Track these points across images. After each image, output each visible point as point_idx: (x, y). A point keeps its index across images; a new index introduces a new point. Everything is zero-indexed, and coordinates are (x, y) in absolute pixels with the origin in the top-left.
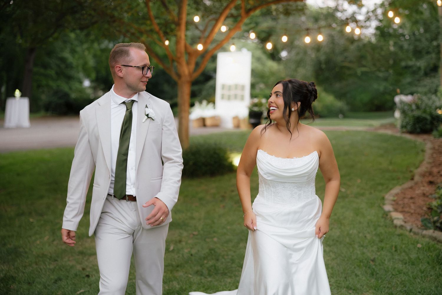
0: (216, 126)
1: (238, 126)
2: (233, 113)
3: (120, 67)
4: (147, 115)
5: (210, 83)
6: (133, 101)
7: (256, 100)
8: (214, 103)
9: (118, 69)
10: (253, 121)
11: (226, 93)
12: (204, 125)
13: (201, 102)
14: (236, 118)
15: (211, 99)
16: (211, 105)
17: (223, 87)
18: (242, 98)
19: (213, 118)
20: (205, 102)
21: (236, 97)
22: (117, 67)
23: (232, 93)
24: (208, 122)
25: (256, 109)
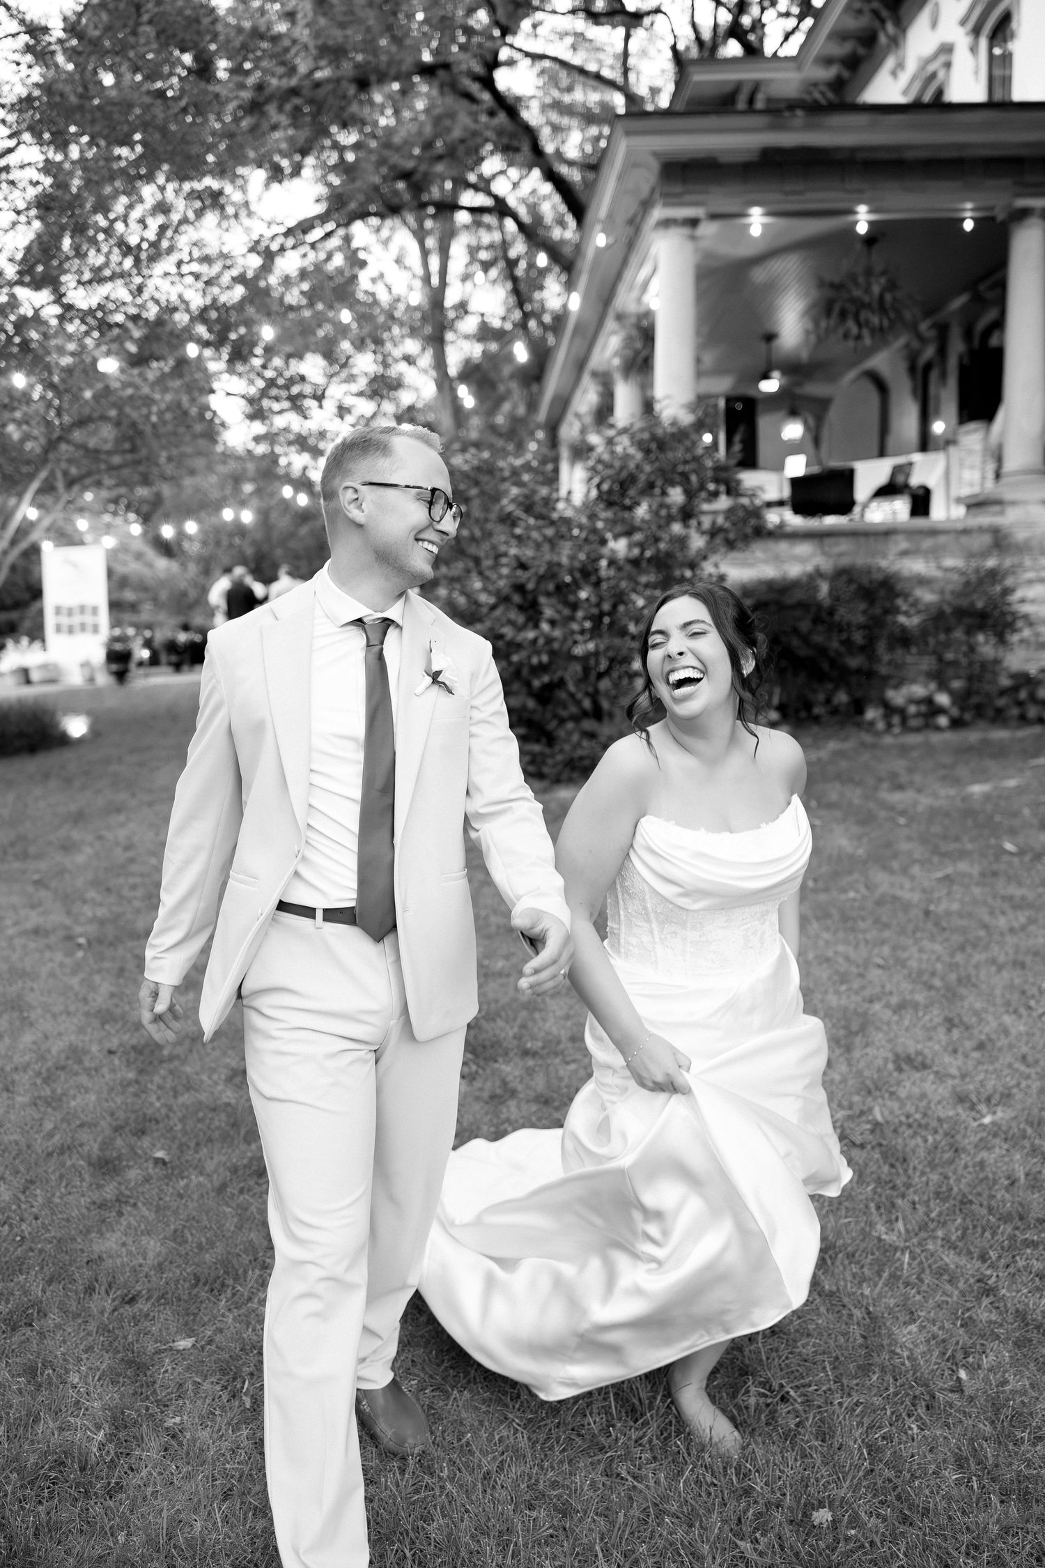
0: (52, 681)
1: (91, 680)
2: (82, 658)
3: (356, 491)
4: (435, 676)
5: (34, 607)
6: (387, 623)
7: (117, 632)
8: (43, 641)
9: (350, 495)
10: (114, 667)
11: (65, 620)
12: (28, 682)
13: (17, 642)
14: (85, 665)
15: (37, 634)
16: (37, 645)
17: (58, 610)
18: (96, 629)
19: (44, 667)
20: (25, 641)
21: (83, 627)
22: (347, 488)
23: (77, 620)
24: (35, 676)
25: (118, 647)
